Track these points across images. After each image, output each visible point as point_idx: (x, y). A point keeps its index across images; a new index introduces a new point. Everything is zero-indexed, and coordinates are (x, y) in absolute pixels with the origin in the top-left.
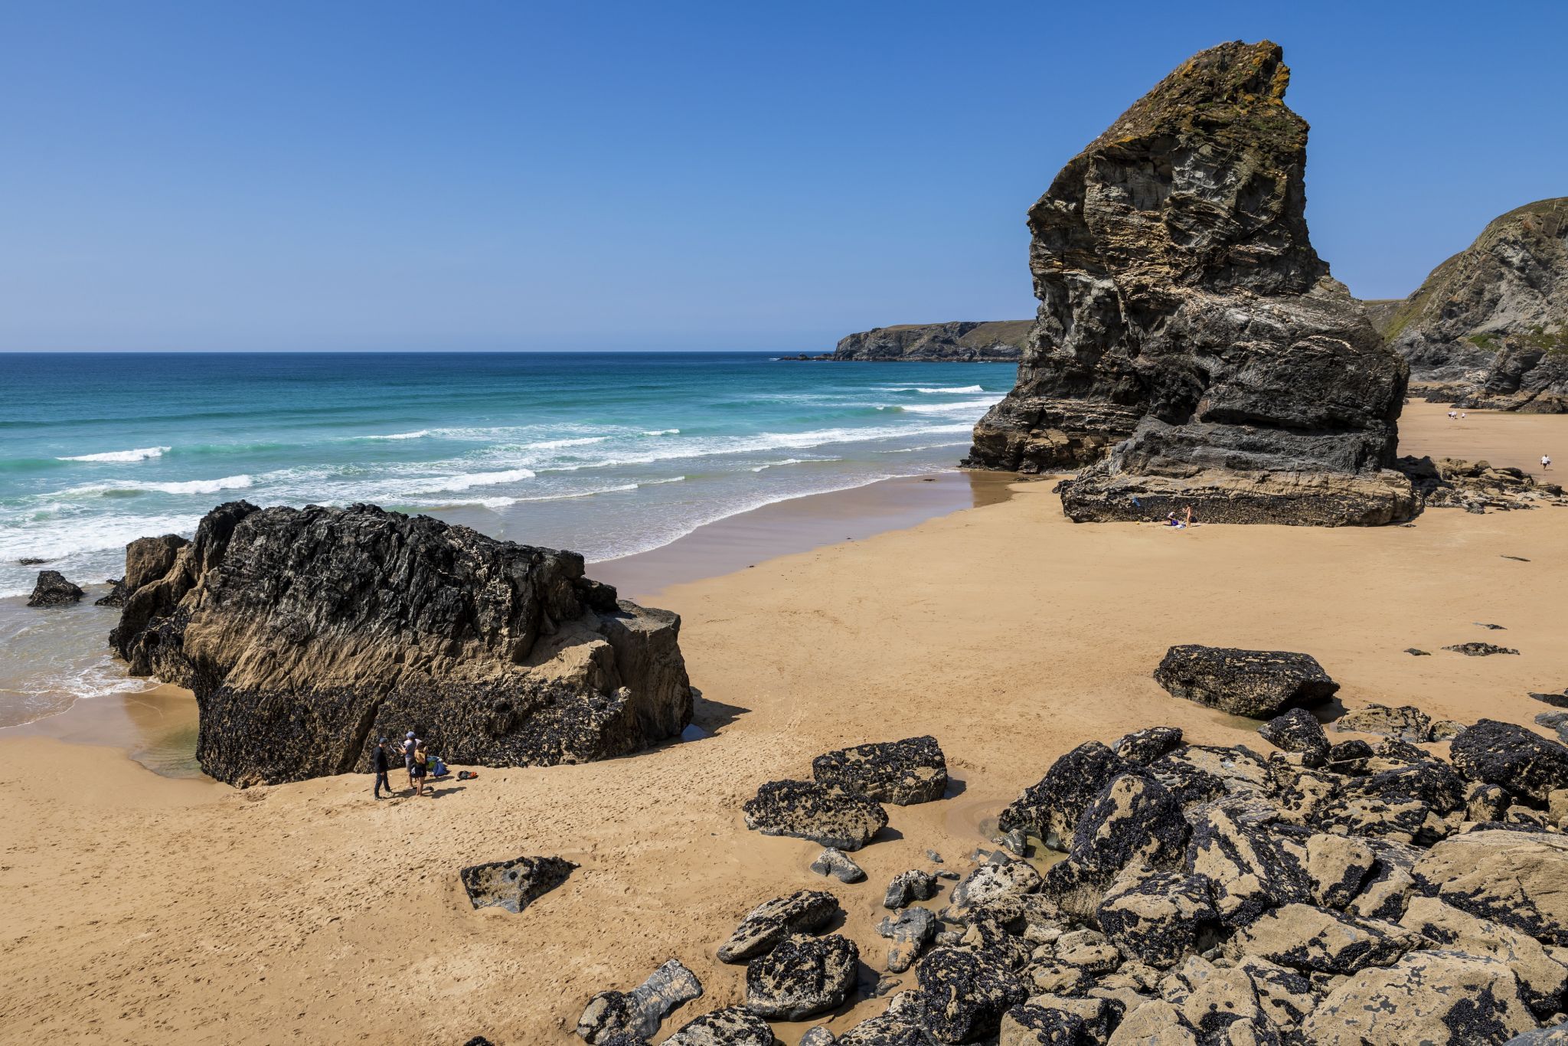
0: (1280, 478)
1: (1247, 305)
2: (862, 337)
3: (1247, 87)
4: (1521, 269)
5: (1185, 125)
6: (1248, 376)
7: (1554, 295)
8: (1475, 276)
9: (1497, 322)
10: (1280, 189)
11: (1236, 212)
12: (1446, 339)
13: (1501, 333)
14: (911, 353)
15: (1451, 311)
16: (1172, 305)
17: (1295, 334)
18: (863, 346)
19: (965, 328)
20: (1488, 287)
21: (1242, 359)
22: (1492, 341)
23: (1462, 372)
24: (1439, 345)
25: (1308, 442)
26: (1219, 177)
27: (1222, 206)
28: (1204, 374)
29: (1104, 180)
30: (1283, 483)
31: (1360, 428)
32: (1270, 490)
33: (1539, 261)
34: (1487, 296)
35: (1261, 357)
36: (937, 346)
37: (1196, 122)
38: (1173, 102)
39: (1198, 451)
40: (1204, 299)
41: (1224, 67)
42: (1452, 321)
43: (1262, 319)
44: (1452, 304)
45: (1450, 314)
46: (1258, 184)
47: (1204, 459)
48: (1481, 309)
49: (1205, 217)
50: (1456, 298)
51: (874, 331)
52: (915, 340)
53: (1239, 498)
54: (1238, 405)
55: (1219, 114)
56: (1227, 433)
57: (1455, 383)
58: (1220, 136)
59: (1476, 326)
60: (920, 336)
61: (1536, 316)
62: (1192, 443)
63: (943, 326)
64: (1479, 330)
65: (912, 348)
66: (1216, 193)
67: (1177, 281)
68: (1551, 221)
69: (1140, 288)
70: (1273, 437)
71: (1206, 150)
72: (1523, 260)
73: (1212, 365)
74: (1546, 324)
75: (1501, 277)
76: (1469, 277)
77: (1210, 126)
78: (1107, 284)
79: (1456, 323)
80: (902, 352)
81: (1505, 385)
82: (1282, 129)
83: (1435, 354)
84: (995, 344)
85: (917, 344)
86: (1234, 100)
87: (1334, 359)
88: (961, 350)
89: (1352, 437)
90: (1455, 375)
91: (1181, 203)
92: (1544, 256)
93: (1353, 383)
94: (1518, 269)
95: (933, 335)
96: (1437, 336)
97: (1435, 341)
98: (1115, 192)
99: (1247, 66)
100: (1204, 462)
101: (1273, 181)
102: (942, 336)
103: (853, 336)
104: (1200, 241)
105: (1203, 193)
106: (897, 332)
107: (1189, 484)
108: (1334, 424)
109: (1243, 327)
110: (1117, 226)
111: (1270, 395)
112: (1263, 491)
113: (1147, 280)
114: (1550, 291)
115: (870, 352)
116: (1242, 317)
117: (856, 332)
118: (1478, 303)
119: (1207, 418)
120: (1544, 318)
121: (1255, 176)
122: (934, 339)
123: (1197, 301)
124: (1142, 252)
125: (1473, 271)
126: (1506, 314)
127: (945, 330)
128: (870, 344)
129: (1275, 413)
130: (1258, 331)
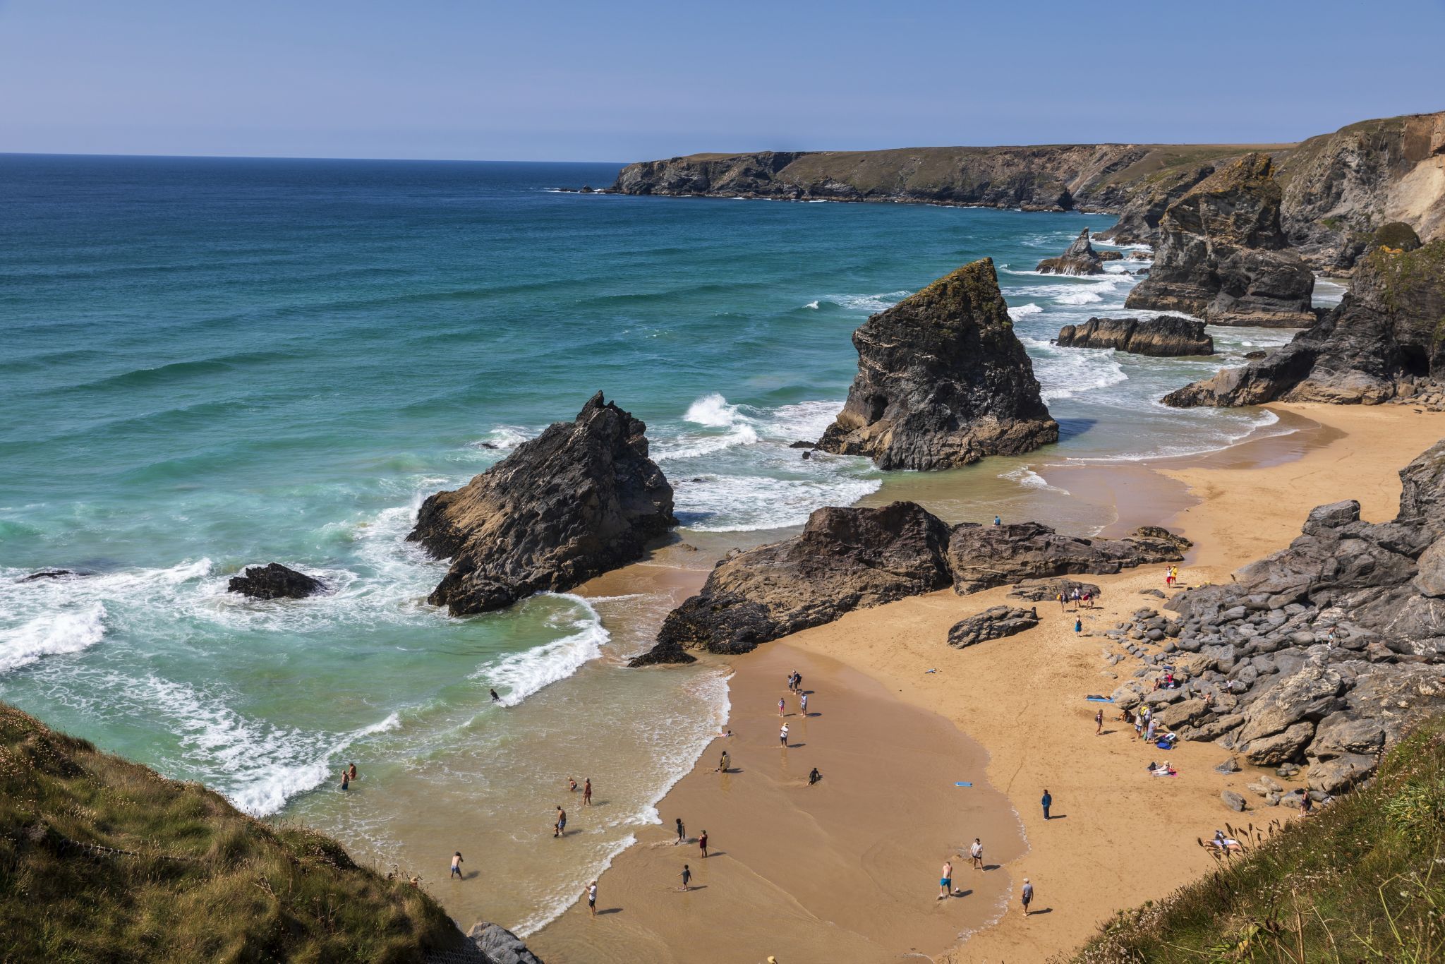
0: (1279, 314)
1: (1262, 253)
2: (656, 167)
3: (1261, 173)
4: (1357, 172)
5: (1241, 188)
6: (1265, 279)
7: (1378, 192)
8: (1327, 174)
9: (1341, 209)
10: (1273, 212)
11: (1258, 220)
12: (1306, 220)
13: (1342, 218)
14: (719, 189)
15: (1310, 200)
16: (1232, 251)
17: (1281, 264)
18: (661, 179)
19: (782, 160)
20: (1335, 183)
21: (1263, 274)
22: (1338, 223)
23: (1319, 248)
24: (1302, 224)
25: (1286, 303)
26: (1253, 207)
27: (1254, 217)
28: (1248, 278)
29: (1207, 202)
30: (1280, 316)
31: (1301, 298)
32: (1276, 318)
33: (1368, 167)
34: (1334, 190)
35: (1270, 273)
36: (750, 179)
37: (1244, 187)
38: (1236, 179)
39: (1252, 305)
40: (1247, 251)
41: (1253, 164)
42: (1310, 207)
43: (1267, 259)
44: (1311, 194)
45: (1310, 202)
46: (1266, 211)
47: (1254, 308)
48: (1330, 199)
49: (1247, 221)
50: (1314, 191)
51: (675, 160)
52: (723, 172)
53: (1267, 321)
54: (1263, 290)
55: (1252, 184)
56: (1260, 299)
57: (1314, 257)
58: (1253, 192)
59: (1327, 212)
60: (729, 168)
61: (1366, 206)
62: (1250, 303)
63: (755, 157)
64: (1329, 215)
65: (721, 183)
66: (1252, 213)
67: (1236, 243)
68: (1376, 138)
69: (1221, 244)
70: (1275, 301)
71: (1248, 197)
72: (1358, 165)
73: (1252, 275)
74: (1373, 212)
75: (1344, 176)
76: (1322, 175)
77: (1249, 189)
78: (1201, 238)
79: (1314, 209)
80: (709, 185)
81: (1346, 263)
82: (1273, 190)
83: (1299, 231)
84: (826, 182)
85: (726, 178)
86: (1257, 178)
87: (1292, 274)
88: (786, 186)
89: (1299, 301)
90: (1315, 251)
91: (1238, 216)
92: (1372, 163)
93: (1299, 283)
94: (1355, 171)
95: (744, 166)
96: (1300, 217)
97: (1298, 221)
98: (1212, 207)
99: (1261, 163)
100: (1254, 309)
101: (1271, 209)
102: (756, 168)
103: (644, 165)
104: (1246, 229)
105: (1247, 212)
106: (702, 163)
107: (1250, 316)
108: (1293, 297)
109: (1262, 261)
110: (1214, 221)
111: (1274, 287)
112: (1274, 318)
113: (1224, 241)
114: (1375, 189)
115: (671, 186)
116: (1261, 258)
117: (649, 160)
118: (1328, 195)
119: (1253, 294)
120: (1371, 208)
121: (1265, 208)
122: (747, 172)
123: (1244, 252)
124: (1223, 231)
125: (1325, 171)
126: (1347, 203)
127: (758, 161)
128: (670, 175)
129: (1276, 293)
130: (1268, 264)
